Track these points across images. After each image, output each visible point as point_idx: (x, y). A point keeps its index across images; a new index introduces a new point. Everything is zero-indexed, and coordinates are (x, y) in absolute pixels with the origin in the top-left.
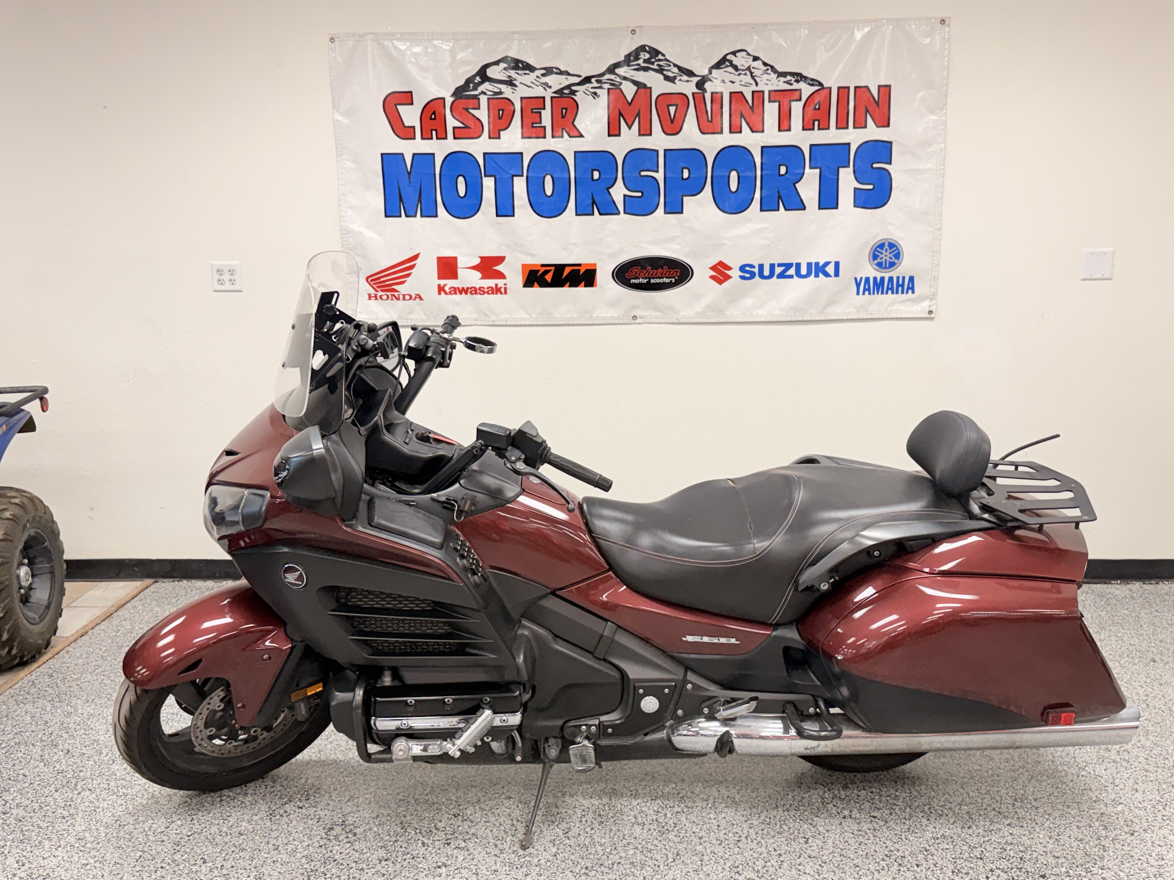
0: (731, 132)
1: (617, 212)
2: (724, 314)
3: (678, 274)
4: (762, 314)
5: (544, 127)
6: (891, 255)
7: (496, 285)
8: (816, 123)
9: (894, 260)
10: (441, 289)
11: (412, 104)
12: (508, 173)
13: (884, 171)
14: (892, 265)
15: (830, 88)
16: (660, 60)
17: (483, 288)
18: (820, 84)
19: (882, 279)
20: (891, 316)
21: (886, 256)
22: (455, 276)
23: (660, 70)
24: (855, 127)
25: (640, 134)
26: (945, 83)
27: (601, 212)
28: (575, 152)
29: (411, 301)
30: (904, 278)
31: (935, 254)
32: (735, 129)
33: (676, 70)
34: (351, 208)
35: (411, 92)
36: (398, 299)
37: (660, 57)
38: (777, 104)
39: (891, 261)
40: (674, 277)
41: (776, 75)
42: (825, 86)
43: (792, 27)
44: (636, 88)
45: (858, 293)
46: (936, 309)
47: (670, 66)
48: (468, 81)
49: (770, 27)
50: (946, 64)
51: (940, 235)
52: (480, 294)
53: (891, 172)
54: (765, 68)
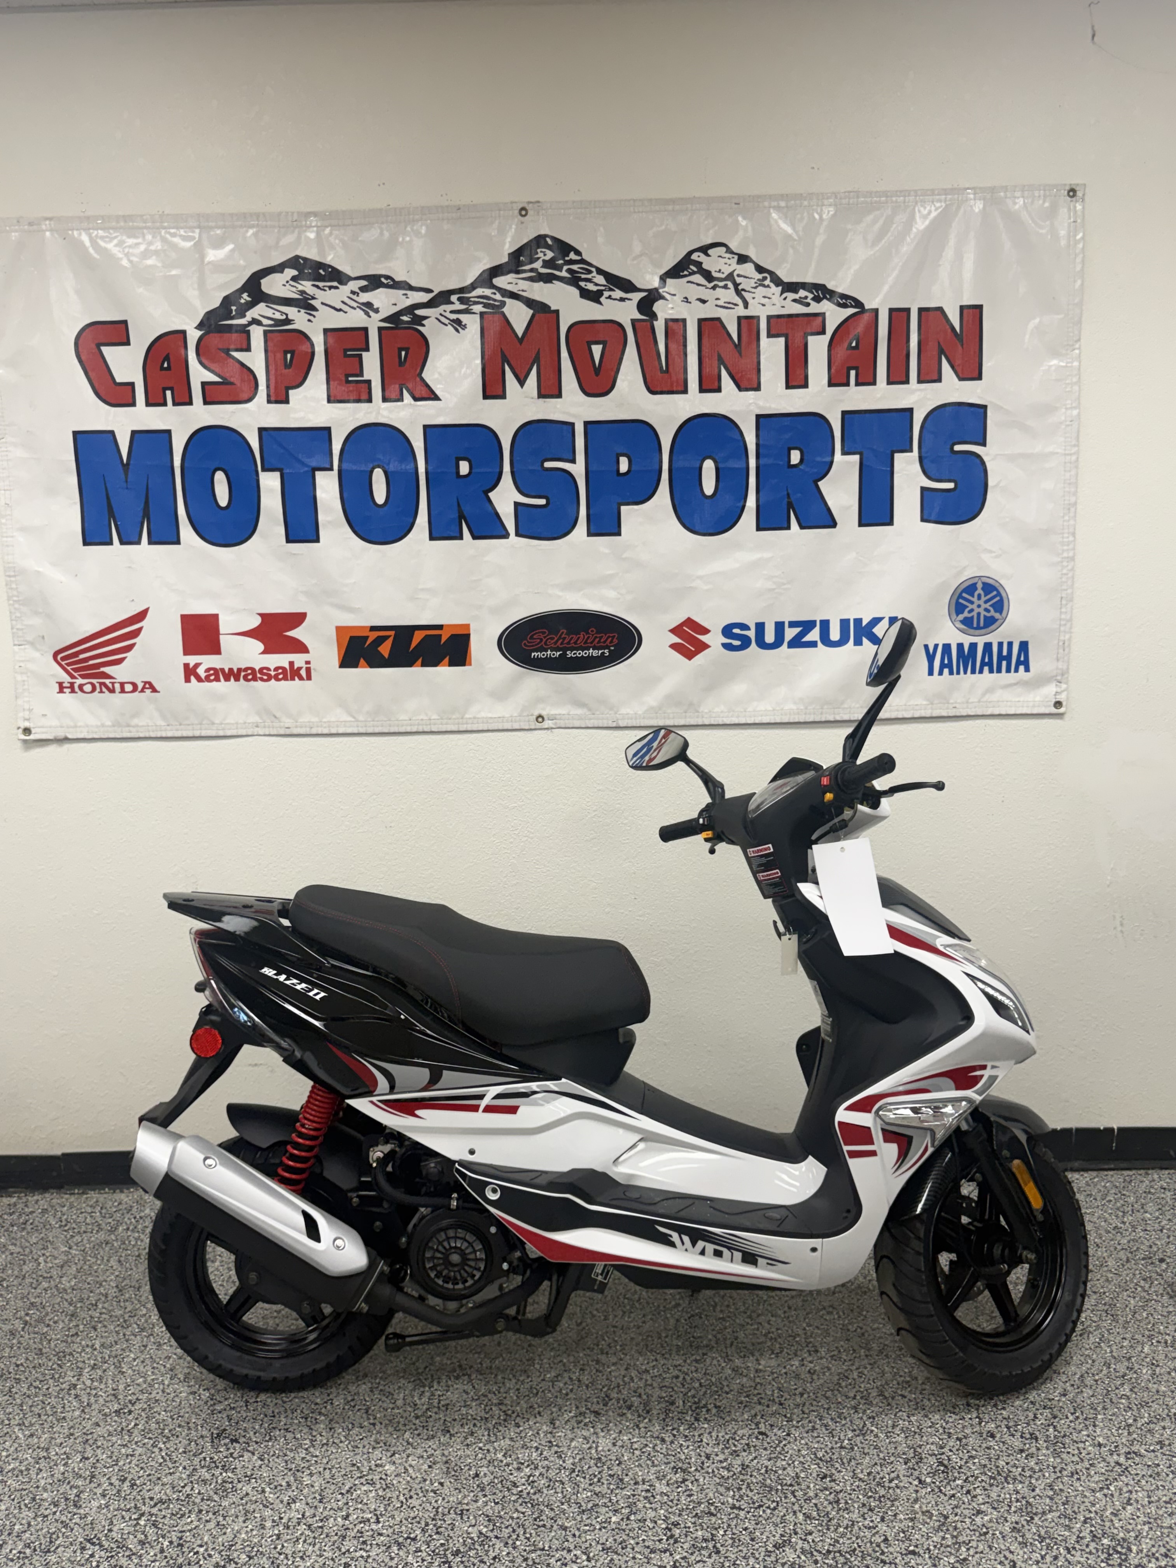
0: (702, 390)
1: (504, 533)
2: (698, 712)
3: (616, 641)
4: (763, 711)
5: (369, 382)
6: (987, 606)
7: (291, 664)
8: (853, 373)
9: (992, 613)
10: (190, 672)
11: (128, 343)
12: (304, 464)
13: (973, 457)
14: (990, 622)
15: (876, 311)
16: (572, 262)
17: (268, 669)
18: (858, 304)
19: (973, 646)
20: (989, 713)
21: (979, 606)
22: (215, 649)
23: (574, 280)
24: (920, 381)
25: (541, 395)
26: (1076, 301)
27: (476, 534)
28: (426, 427)
29: (136, 693)
30: (1010, 644)
31: (1064, 602)
32: (709, 385)
33: (600, 280)
34: (23, 529)
35: (125, 323)
36: (112, 691)
37: (572, 256)
38: (782, 340)
39: (988, 615)
40: (607, 647)
41: (780, 288)
42: (867, 307)
43: (806, 203)
44: (531, 312)
45: (931, 673)
46: (1068, 698)
47: (590, 272)
48: (227, 301)
49: (766, 204)
50: (1079, 268)
51: (1072, 569)
52: (262, 680)
53: (985, 459)
54: (760, 276)
